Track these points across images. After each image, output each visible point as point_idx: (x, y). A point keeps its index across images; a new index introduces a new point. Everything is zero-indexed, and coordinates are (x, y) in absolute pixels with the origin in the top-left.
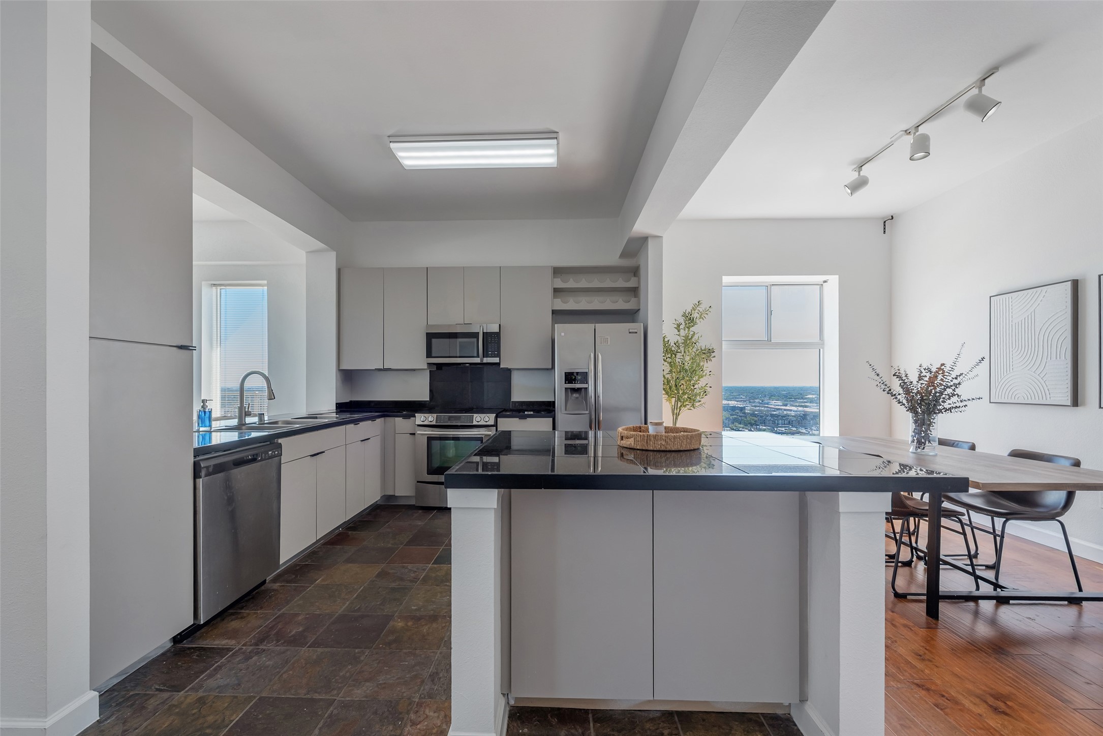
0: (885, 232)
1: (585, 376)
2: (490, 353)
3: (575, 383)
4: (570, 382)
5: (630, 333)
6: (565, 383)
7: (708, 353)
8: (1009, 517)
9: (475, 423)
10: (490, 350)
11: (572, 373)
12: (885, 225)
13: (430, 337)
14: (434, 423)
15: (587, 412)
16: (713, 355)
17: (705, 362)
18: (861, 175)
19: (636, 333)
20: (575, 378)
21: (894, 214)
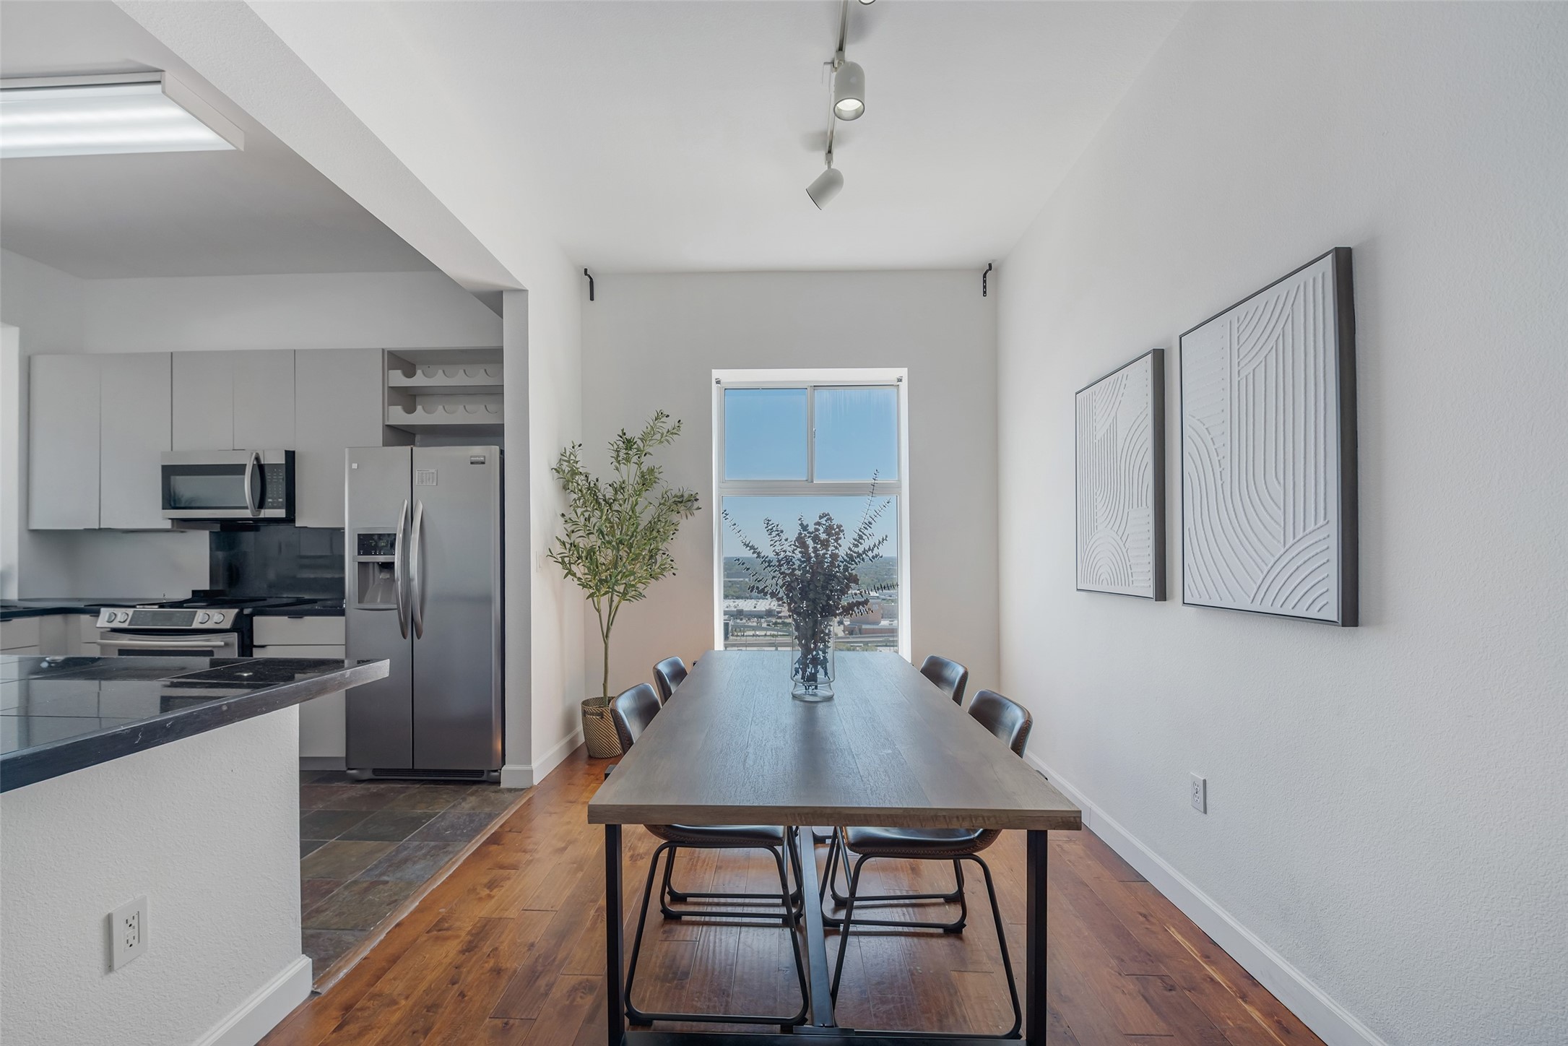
0: (985, 292)
1: (390, 541)
2: (270, 500)
3: (375, 554)
4: (367, 553)
5: (472, 463)
6: (359, 554)
7: (686, 502)
8: (868, 850)
9: (196, 625)
10: (270, 496)
11: (371, 536)
12: (985, 281)
13: (169, 472)
14: (125, 626)
15: (395, 606)
16: (696, 505)
17: (684, 517)
18: (832, 167)
19: (483, 463)
20: (376, 545)
21: (994, 261)
